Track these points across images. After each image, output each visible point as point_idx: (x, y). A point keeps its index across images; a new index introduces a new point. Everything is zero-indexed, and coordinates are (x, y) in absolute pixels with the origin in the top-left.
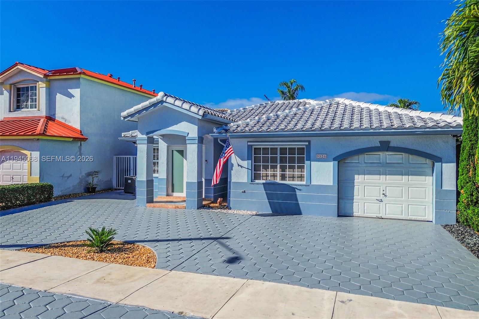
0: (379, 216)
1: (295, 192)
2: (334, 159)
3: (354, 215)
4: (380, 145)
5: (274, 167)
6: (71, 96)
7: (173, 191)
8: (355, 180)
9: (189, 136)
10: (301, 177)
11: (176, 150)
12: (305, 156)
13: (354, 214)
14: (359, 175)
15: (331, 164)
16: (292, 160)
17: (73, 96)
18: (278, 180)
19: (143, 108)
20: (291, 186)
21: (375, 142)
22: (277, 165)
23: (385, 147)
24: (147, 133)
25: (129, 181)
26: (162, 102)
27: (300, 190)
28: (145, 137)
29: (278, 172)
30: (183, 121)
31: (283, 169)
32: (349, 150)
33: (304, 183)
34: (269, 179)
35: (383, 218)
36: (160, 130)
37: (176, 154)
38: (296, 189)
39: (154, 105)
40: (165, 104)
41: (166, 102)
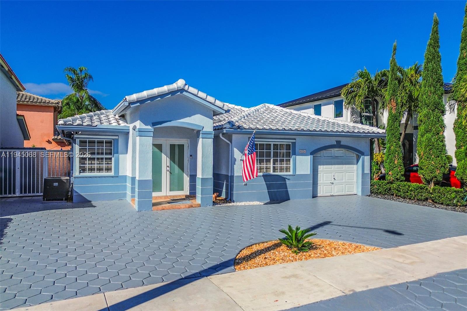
0: (332, 194)
1: (285, 181)
2: (311, 154)
3: (318, 196)
4: (336, 144)
5: (268, 161)
8: (319, 169)
9: (204, 130)
10: (288, 169)
12: (291, 151)
13: (318, 194)
14: (321, 165)
15: (309, 157)
16: (282, 155)
18: (271, 172)
19: (159, 94)
20: (282, 176)
21: (333, 141)
22: (270, 159)
23: (339, 145)
24: (154, 124)
25: (56, 184)
26: (182, 90)
27: (289, 179)
28: (149, 127)
29: (272, 165)
30: (198, 114)
31: (275, 162)
32: (319, 147)
33: (291, 173)
34: (265, 171)
35: (333, 196)
36: (170, 121)
38: (286, 179)
39: (173, 93)
40: (184, 93)
41: (187, 91)
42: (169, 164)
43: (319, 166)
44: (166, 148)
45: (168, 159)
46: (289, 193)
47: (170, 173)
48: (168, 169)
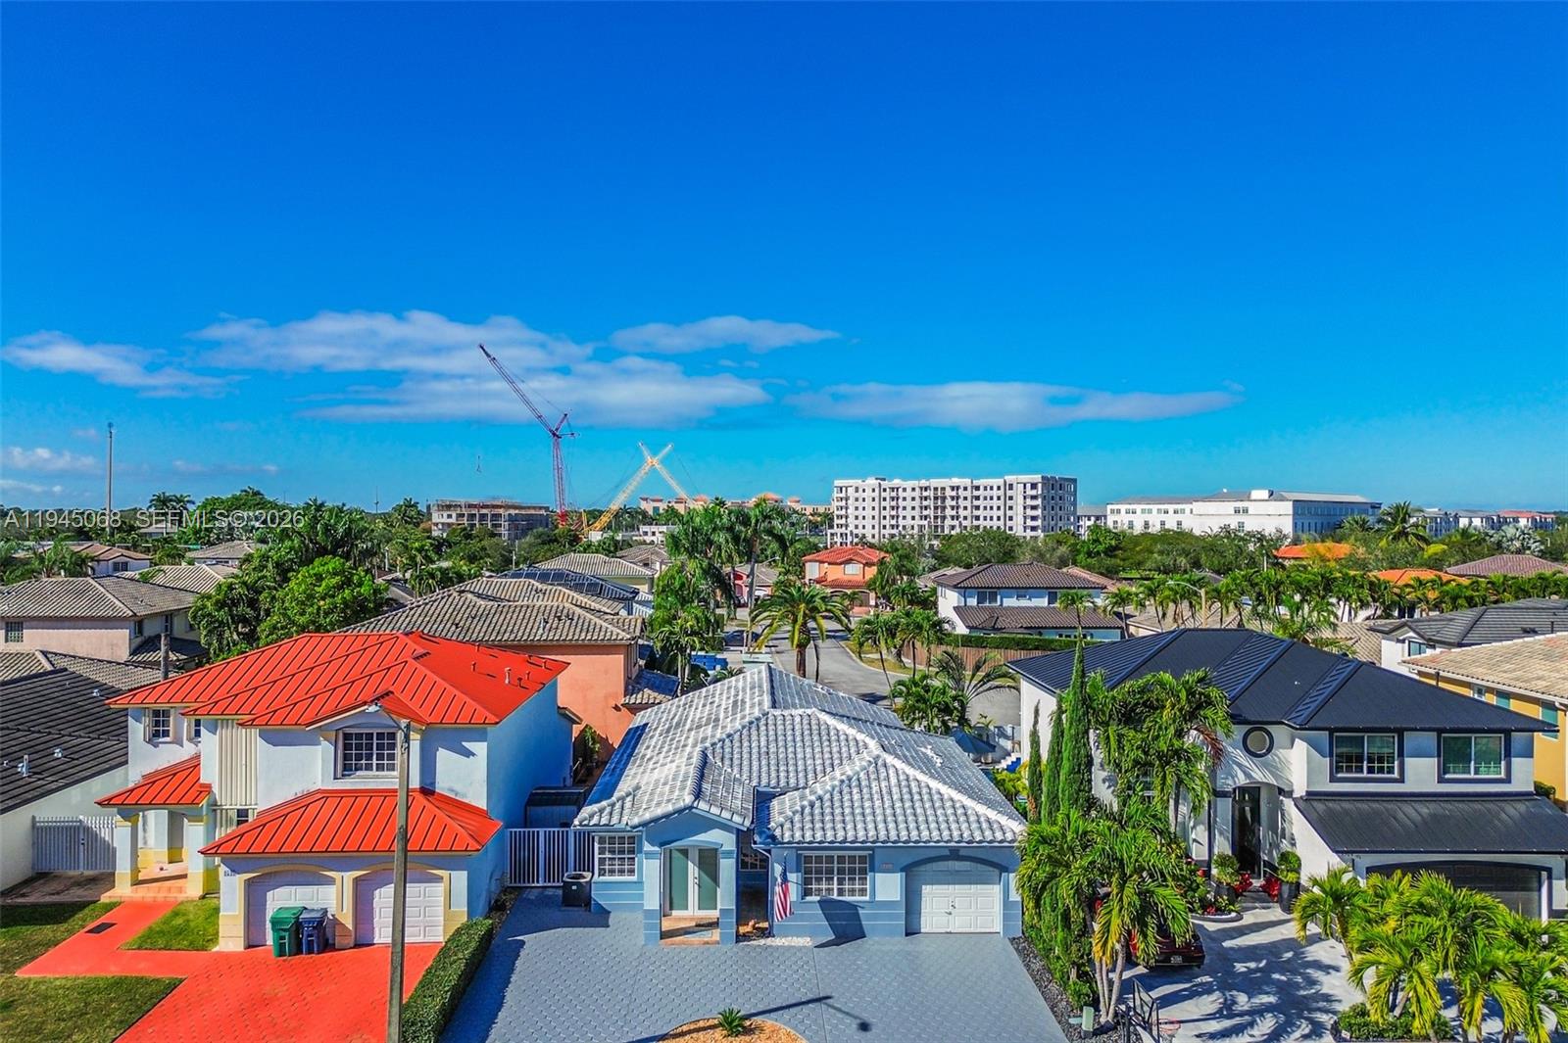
0: (948, 930)
1: (857, 910)
2: (902, 870)
3: (922, 933)
4: (950, 855)
5: (830, 880)
6: (468, 754)
7: (671, 909)
8: (923, 892)
9: (723, 849)
10: (863, 892)
11: (677, 850)
12: (868, 867)
13: (922, 931)
14: (927, 885)
15: (899, 875)
16: (852, 871)
17: (473, 755)
18: (835, 896)
20: (851, 903)
22: (834, 877)
23: (955, 856)
24: (661, 845)
25: (574, 888)
26: (691, 808)
27: (862, 908)
28: (656, 849)
29: (835, 887)
30: (712, 831)
31: (841, 882)
32: (914, 861)
33: (867, 898)
34: (824, 895)
35: (952, 933)
37: (676, 854)
38: (857, 907)
40: (694, 810)
41: (696, 808)
42: (696, 875)
43: (924, 887)
44: (694, 854)
45: (696, 869)
46: (864, 927)
47: (699, 885)
48: (696, 881)
